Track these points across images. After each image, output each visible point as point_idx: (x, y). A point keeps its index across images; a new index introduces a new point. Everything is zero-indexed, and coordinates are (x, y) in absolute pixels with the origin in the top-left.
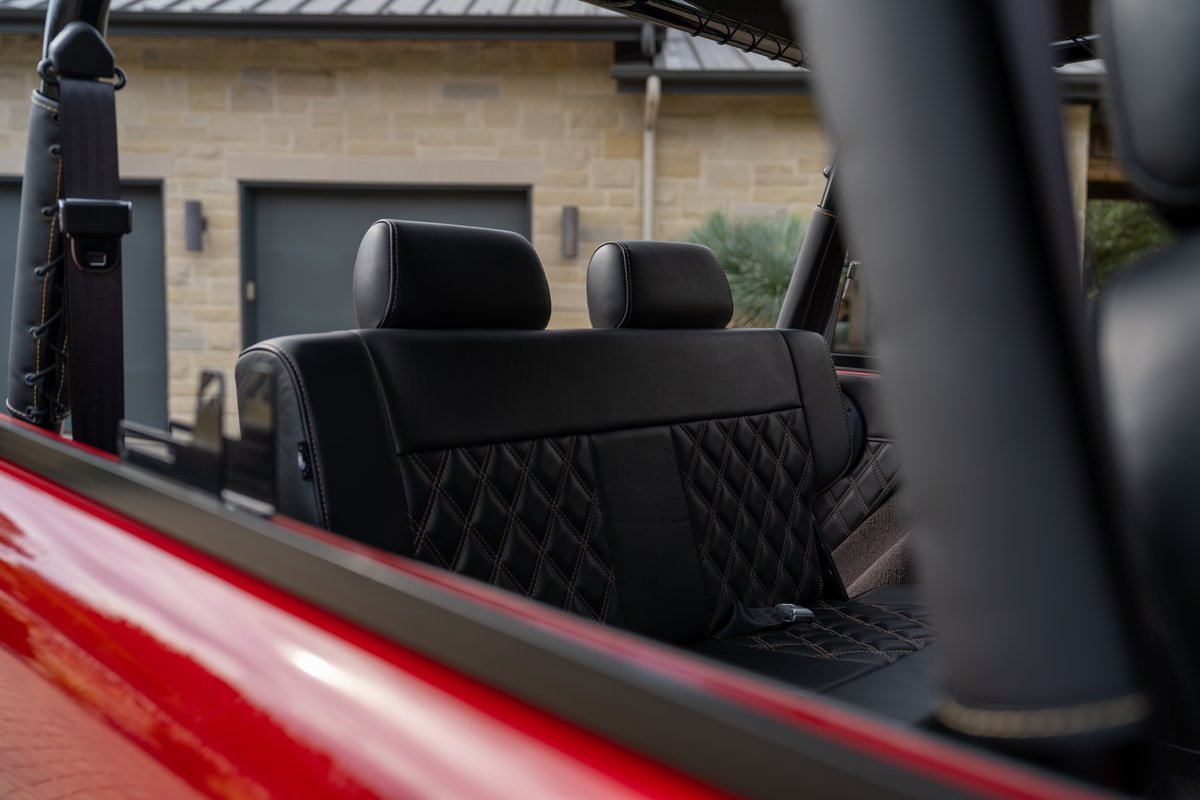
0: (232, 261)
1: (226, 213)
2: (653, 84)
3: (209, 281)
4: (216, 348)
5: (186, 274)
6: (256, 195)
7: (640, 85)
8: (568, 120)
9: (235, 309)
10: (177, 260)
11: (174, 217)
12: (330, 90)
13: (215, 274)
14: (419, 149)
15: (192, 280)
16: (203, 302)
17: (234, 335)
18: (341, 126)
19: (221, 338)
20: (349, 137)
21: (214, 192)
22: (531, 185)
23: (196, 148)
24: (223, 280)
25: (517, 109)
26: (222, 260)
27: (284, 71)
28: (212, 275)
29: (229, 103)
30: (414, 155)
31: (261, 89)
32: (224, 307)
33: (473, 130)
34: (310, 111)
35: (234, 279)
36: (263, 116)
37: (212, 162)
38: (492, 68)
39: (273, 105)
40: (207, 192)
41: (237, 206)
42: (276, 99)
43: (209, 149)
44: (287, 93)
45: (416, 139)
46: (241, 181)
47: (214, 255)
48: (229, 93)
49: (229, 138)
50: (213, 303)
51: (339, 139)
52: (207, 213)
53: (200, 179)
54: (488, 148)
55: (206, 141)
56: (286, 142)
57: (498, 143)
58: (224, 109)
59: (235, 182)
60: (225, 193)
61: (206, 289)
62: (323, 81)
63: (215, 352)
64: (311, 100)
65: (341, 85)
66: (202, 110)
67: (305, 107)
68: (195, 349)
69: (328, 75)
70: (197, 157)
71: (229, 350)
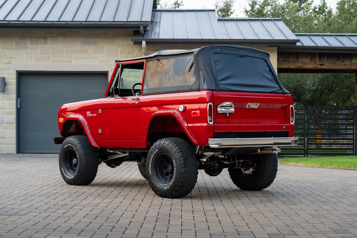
0: (14, 96)
1: (12, 80)
2: (144, 43)
3: (6, 102)
4: (7, 123)
6: (21, 75)
7: (140, 43)
8: (120, 51)
9: (14, 111)
12: (46, 43)
13: (8, 100)
14: (73, 61)
15: (1, 102)
16: (4, 109)
17: (14, 119)
18: (49, 54)
19: (10, 120)
20: (52, 57)
21: (9, 74)
22: (108, 72)
23: (4, 61)
24: (11, 102)
25: (104, 48)
26: (10, 95)
27: (31, 37)
28: (7, 100)
29: (14, 47)
30: (72, 63)
31: (24, 43)
32: (11, 110)
33: (90, 55)
34: (39, 49)
35: (14, 102)
36: (24, 51)
37: (8, 65)
38: (96, 36)
39: (28, 48)
40: (6, 74)
41: (15, 79)
42: (29, 46)
43: (8, 61)
44: (32, 44)
45: (72, 58)
46: (17, 71)
47: (8, 94)
48: (14, 44)
49: (14, 58)
50: (7, 109)
51: (48, 58)
52: (6, 81)
53: (4, 71)
54: (95, 60)
55: (7, 59)
56: (32, 59)
57: (98, 59)
58: (12, 49)
59: (15, 71)
60: (12, 75)
61: (6, 105)
62: (43, 40)
63: (8, 125)
64: (39, 46)
65: (49, 41)
66: (5, 49)
67: (38, 48)
68: (2, 124)
69: (45, 38)
70: (3, 64)
71: (12, 124)
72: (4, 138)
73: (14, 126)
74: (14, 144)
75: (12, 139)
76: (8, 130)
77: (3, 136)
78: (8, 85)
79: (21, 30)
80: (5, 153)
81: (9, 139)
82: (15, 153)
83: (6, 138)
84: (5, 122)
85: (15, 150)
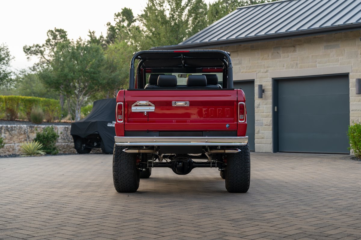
0: (270, 101)
1: (269, 86)
3: (265, 106)
4: (266, 125)
5: (259, 105)
6: (277, 82)
9: (271, 114)
10: (257, 101)
11: (256, 89)
12: (295, 51)
14: (318, 65)
15: (261, 106)
16: (263, 112)
17: (270, 122)
18: (297, 61)
19: (267, 123)
20: (300, 63)
21: (266, 82)
22: (349, 73)
23: (262, 70)
24: (268, 106)
25: (344, 51)
26: (267, 101)
27: (283, 47)
28: (265, 105)
29: (270, 57)
30: (316, 67)
31: (278, 53)
32: (268, 114)
33: (332, 58)
34: (290, 57)
35: (270, 106)
36: (278, 60)
37: (266, 74)
38: (337, 39)
39: (280, 57)
40: (264, 82)
41: (271, 85)
42: (281, 55)
43: (265, 70)
44: (284, 53)
45: (317, 62)
46: (272, 78)
47: (266, 99)
48: (270, 55)
49: (270, 67)
50: (266, 113)
51: (297, 64)
52: (263, 88)
53: (263, 79)
54: (336, 63)
55: (265, 68)
56: (284, 66)
57: (340, 61)
58: (269, 59)
59: (271, 79)
60: (269, 82)
61: (264, 109)
62: (292, 49)
63: (266, 126)
64: (290, 54)
65: (297, 49)
66: (264, 60)
67: (288, 56)
68: (261, 126)
69: (294, 47)
70: (262, 73)
71: (269, 126)
72: (263, 138)
73: (271, 127)
74: (271, 144)
75: (269, 140)
76: (266, 131)
77: (262, 137)
78: (266, 91)
79: (276, 41)
80: (264, 152)
81: (267, 139)
82: (272, 152)
83: (265, 138)
84: (264, 124)
85: (271, 149)
